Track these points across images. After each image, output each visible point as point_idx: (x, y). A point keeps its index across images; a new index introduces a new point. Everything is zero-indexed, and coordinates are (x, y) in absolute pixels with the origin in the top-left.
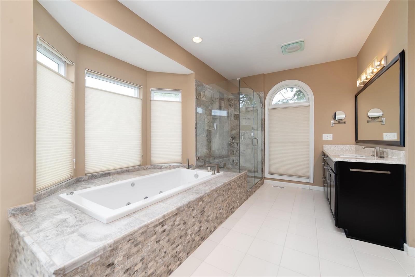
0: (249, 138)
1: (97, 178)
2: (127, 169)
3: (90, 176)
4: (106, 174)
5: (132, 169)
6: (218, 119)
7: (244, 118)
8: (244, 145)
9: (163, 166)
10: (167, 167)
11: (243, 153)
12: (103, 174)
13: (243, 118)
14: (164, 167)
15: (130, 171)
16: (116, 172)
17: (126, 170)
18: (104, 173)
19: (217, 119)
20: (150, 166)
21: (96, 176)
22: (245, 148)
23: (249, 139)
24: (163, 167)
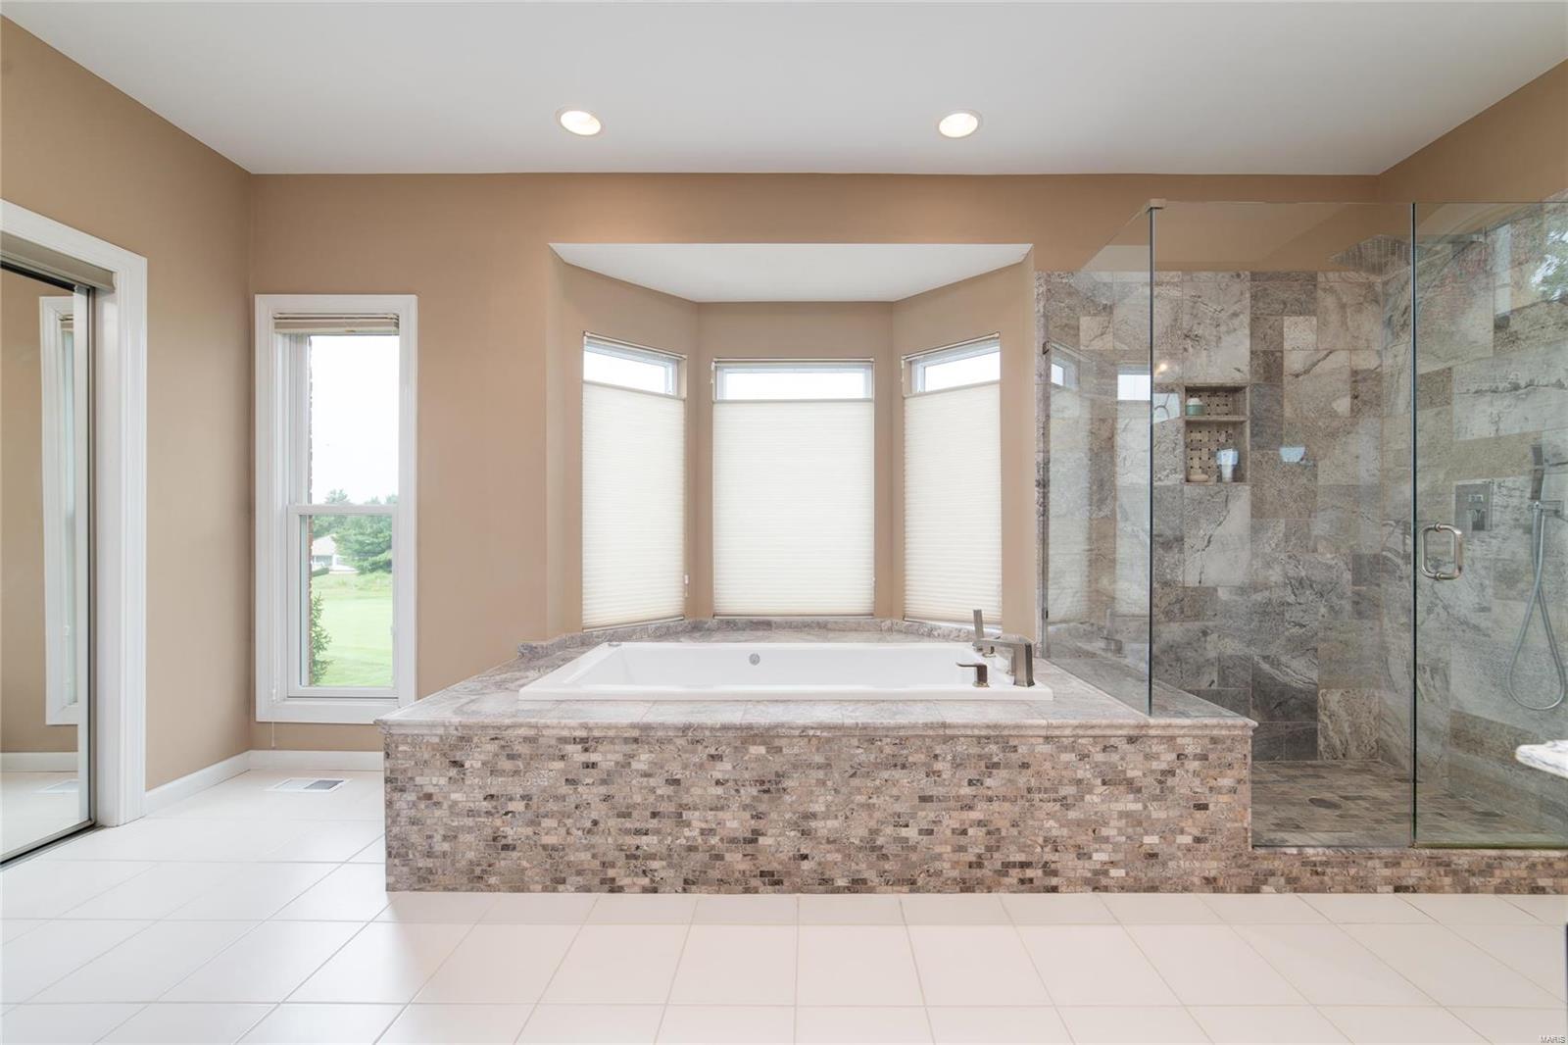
0: (1520, 526)
1: (738, 630)
2: (821, 619)
3: (722, 621)
4: (760, 625)
5: (836, 622)
6: (1248, 424)
7: (1485, 386)
8: (1483, 572)
9: (936, 629)
10: (949, 636)
11: (1476, 628)
12: (752, 622)
13: (1473, 388)
14: (939, 631)
15: (829, 626)
16: (786, 623)
17: (818, 623)
18: (755, 619)
19: (1242, 422)
20: (900, 622)
21: (735, 623)
22: (1490, 591)
23: (1519, 532)
24: (936, 633)
